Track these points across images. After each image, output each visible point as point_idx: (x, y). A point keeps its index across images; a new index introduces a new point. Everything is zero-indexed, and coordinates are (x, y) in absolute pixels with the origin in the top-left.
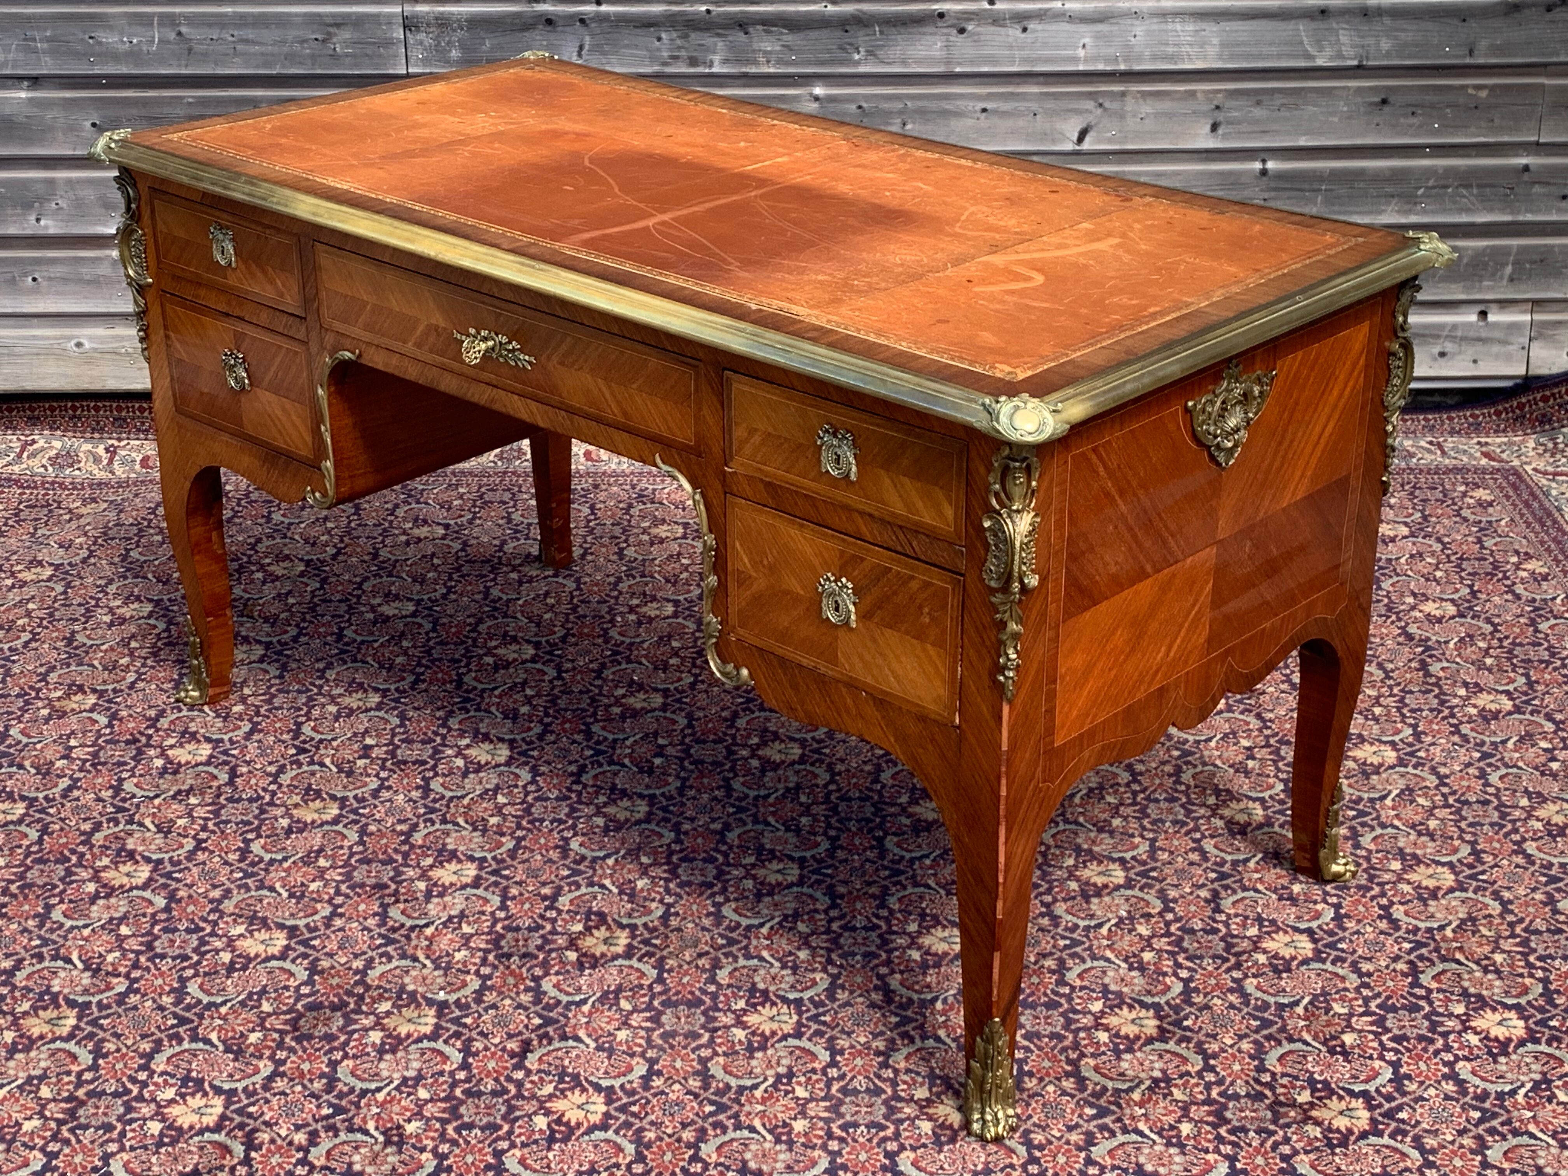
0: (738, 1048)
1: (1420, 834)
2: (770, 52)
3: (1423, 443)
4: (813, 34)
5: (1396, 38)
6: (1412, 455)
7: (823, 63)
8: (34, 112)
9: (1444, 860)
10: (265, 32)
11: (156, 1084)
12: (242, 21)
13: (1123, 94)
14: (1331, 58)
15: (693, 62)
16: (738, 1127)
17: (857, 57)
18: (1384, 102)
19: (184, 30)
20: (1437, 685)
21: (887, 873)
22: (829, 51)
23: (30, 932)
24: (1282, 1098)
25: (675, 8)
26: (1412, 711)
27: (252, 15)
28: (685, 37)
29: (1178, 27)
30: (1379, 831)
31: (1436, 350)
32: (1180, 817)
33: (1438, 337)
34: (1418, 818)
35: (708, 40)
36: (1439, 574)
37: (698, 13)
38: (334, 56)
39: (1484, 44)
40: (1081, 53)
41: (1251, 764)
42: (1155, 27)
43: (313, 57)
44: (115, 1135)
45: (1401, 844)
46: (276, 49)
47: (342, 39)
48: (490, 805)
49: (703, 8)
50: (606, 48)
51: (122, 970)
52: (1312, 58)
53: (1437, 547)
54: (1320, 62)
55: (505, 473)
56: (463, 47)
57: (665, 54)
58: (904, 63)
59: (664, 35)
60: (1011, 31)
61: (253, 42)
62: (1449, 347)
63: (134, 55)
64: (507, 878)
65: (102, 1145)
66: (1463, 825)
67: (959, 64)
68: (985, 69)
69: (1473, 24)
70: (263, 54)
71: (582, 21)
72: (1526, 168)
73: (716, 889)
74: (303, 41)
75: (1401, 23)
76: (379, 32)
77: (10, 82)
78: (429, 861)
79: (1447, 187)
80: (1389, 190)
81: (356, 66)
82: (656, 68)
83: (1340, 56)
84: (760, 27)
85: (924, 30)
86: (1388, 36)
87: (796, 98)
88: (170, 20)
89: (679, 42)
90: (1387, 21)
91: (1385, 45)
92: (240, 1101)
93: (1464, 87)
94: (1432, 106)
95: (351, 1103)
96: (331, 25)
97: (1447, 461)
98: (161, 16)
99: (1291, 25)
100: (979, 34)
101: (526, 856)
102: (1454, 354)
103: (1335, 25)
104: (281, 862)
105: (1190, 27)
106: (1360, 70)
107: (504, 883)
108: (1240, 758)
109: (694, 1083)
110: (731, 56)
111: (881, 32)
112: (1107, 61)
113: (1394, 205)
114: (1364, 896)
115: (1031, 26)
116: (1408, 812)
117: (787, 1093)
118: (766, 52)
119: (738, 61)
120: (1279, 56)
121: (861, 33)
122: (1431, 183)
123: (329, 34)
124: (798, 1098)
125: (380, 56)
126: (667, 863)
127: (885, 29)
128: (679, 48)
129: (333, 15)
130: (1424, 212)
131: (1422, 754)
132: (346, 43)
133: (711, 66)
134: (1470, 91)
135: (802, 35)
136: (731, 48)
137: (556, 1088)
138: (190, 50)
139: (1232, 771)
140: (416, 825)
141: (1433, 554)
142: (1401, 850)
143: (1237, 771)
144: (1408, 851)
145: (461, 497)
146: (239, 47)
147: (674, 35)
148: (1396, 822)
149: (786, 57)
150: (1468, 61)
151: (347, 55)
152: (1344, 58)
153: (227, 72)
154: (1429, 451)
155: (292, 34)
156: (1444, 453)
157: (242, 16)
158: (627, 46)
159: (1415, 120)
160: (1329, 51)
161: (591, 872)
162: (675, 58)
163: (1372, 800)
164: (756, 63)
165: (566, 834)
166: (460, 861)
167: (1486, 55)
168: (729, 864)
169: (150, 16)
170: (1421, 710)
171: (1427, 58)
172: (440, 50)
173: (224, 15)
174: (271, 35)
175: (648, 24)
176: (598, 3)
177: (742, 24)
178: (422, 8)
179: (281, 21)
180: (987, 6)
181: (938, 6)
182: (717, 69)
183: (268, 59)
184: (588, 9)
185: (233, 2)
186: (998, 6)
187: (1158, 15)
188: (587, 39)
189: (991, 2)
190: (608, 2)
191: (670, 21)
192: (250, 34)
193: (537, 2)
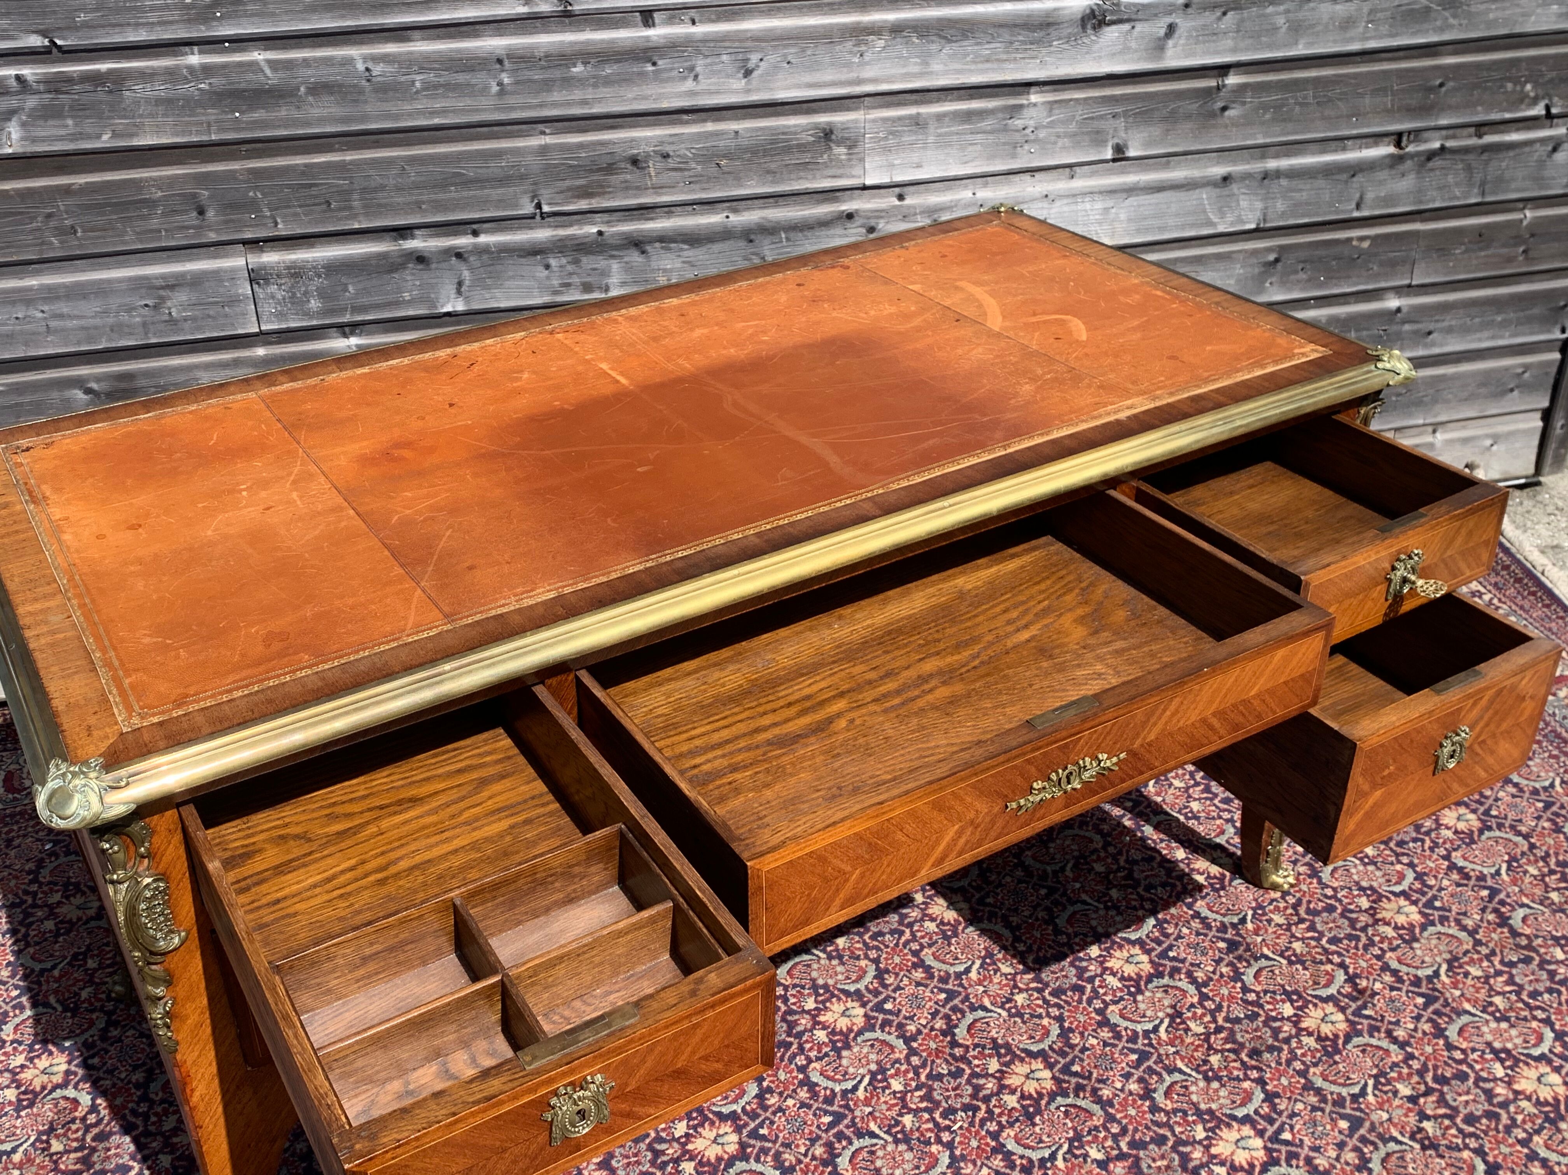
2: (670, 270)
4: (717, 247)
5: (1291, 198)
10: (81, 303)
12: (51, 294)
14: (1232, 224)
15: (587, 288)
18: (1277, 260)
22: (733, 262)
25: (562, 232)
27: (64, 286)
28: (576, 262)
29: (1088, 206)
35: (600, 262)
37: (590, 235)
38: (172, 321)
39: (1370, 196)
42: (1066, 209)
43: (144, 324)
46: (98, 321)
47: (177, 304)
49: (594, 230)
50: (489, 282)
52: (1211, 224)
54: (1221, 229)
56: (323, 296)
57: (556, 282)
59: (553, 262)
61: (71, 317)
69: (1359, 178)
70: (83, 328)
71: (459, 255)
72: (1399, 310)
74: (130, 309)
75: (1295, 183)
76: (221, 291)
81: (199, 329)
82: (546, 299)
83: (1240, 220)
84: (657, 245)
85: (832, 232)
86: (1284, 198)
89: (570, 268)
90: (1284, 182)
91: (1280, 206)
93: (1349, 240)
94: (1320, 261)
96: (162, 288)
99: (1195, 194)
100: (889, 230)
103: (1236, 191)
105: (1099, 205)
106: (1257, 232)
110: (628, 278)
111: (788, 239)
115: (943, 218)
118: (665, 270)
119: (635, 281)
120: (1183, 226)
121: (767, 242)
123: (161, 297)
125: (226, 316)
127: (791, 234)
128: (571, 274)
129: (163, 277)
132: (184, 307)
133: (607, 290)
134: (1355, 243)
135: (704, 249)
136: (628, 268)
146: (53, 324)
147: (564, 261)
149: (688, 274)
150: (1356, 214)
151: (185, 320)
152: (1243, 222)
153: (42, 352)
155: (114, 302)
157: (50, 288)
158: (512, 278)
159: (1302, 276)
160: (1230, 218)
162: (568, 285)
167: (1372, 208)
171: (1316, 214)
172: (296, 302)
173: (29, 289)
174: (90, 307)
175: (535, 251)
176: (475, 233)
177: (638, 243)
178: (271, 258)
179: (101, 290)
180: (897, 203)
181: (846, 207)
182: (614, 293)
183: (90, 333)
184: (463, 241)
185: (37, 273)
186: (908, 201)
187: (1068, 196)
188: (466, 274)
189: (901, 197)
190: (487, 232)
191: (560, 247)
192: (64, 307)
193: (404, 238)
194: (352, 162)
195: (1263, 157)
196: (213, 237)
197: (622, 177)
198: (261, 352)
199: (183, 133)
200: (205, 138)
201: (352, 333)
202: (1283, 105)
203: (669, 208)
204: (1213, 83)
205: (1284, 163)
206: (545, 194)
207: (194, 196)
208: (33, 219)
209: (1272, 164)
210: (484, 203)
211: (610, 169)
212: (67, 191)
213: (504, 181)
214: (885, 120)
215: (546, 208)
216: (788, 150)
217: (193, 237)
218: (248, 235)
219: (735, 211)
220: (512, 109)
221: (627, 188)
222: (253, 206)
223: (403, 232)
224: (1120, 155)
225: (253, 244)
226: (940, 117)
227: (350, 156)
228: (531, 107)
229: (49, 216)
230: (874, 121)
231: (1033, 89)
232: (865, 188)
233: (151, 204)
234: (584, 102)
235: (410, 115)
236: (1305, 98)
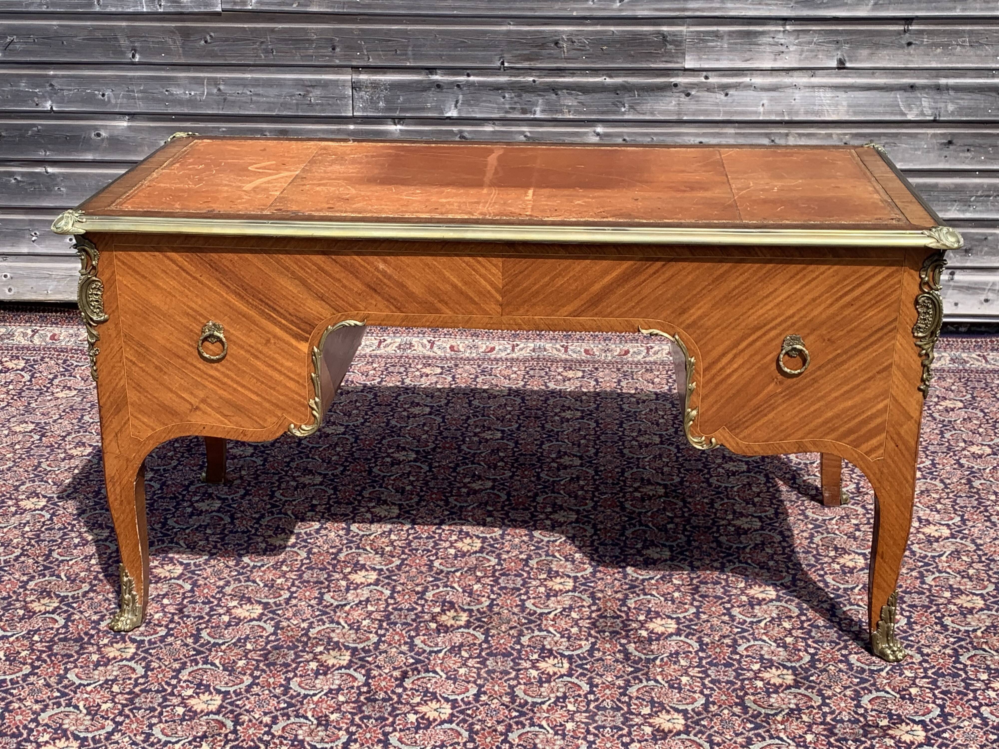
0: (533, 680)
1: (963, 577)
2: (570, 106)
3: (974, 355)
4: (597, 96)
5: (957, 104)
6: (967, 362)
7: (603, 113)
8: (132, 134)
9: (977, 592)
10: (269, 89)
11: (182, 687)
12: (256, 83)
13: (787, 135)
14: (917, 115)
15: (524, 111)
16: (532, 725)
17: (623, 110)
18: (950, 143)
19: (222, 87)
20: (977, 493)
21: (627, 586)
22: (606, 106)
23: (110, 601)
24: (870, 723)
25: (514, 79)
26: (961, 507)
27: (263, 79)
28: (520, 96)
29: (822, 94)
30: (937, 574)
31: (983, 298)
32: (812, 562)
33: (984, 289)
34: (962, 568)
35: (533, 98)
36: (981, 430)
37: (528, 82)
38: (310, 105)
40: (761, 109)
41: (857, 533)
42: (807, 94)
43: (297, 104)
44: (156, 713)
45: (951, 583)
46: (275, 100)
47: (315, 96)
48: (387, 540)
49: (531, 79)
50: (472, 102)
51: (164, 623)
52: (904, 114)
53: (981, 415)
54: (910, 117)
55: (401, 357)
56: (387, 101)
57: (507, 106)
58: (652, 113)
59: (507, 95)
60: (718, 95)
61: (263, 96)
62: (991, 296)
63: (191, 102)
64: (395, 581)
65: (148, 719)
66: (990, 573)
67: (686, 115)
68: (702, 118)
70: (268, 103)
71: (458, 86)
73: (522, 592)
74: (292, 96)
75: (959, 95)
76: (337, 91)
77: (118, 116)
78: (349, 570)
79: (990, 196)
80: (953, 197)
81: (323, 111)
82: (502, 115)
83: (922, 114)
84: (565, 91)
85: (665, 94)
86: (953, 102)
87: (585, 133)
88: (215, 82)
89: (516, 99)
90: (952, 93)
91: (951, 107)
92: (231, 698)
94: (980, 146)
95: (298, 701)
96: (309, 86)
97: (989, 366)
98: (209, 78)
99: (892, 94)
100: (699, 97)
101: (408, 568)
102: (994, 301)
103: (919, 95)
104: (260, 567)
105: (829, 94)
106: (935, 123)
107: (393, 583)
108: (851, 530)
109: (506, 699)
110: (547, 108)
111: (639, 95)
112: (777, 114)
113: (956, 206)
114: (926, 612)
115: (731, 92)
116: (956, 565)
117: (562, 707)
118: (568, 106)
119: (551, 111)
120: (885, 113)
121: (627, 95)
122: (979, 193)
123: (307, 91)
124: (569, 711)
125: (338, 105)
126: (493, 576)
127: (641, 93)
128: (516, 103)
129: (310, 80)
130: (975, 211)
131: (966, 532)
132: (316, 97)
133: (535, 114)
135: (590, 96)
136: (548, 103)
137: (421, 699)
138: (225, 99)
139: (845, 537)
140: (342, 549)
141: (978, 418)
142: (951, 586)
143: (849, 537)
144: (955, 586)
145: (374, 369)
146: (254, 98)
147: (513, 95)
148: (948, 570)
149: (580, 109)
151: (317, 104)
152: (924, 115)
153: (247, 113)
154: (978, 360)
155: (285, 91)
156: (987, 361)
157: (256, 80)
158: (485, 101)
159: (969, 154)
160: (915, 111)
161: (446, 580)
162: (514, 109)
163: (933, 557)
164: (562, 112)
165: (432, 558)
166: (367, 570)
168: (530, 578)
169: (203, 79)
170: (967, 507)
171: (977, 116)
172: (373, 102)
173: (246, 79)
174: (273, 92)
175: (498, 88)
176: (468, 75)
177: (554, 89)
178: (363, 77)
179: (279, 83)
180: (704, 80)
181: (674, 80)
182: (538, 116)
183: (271, 106)
184: (462, 78)
185: (251, 72)
186: (711, 80)
187: (809, 87)
188: (461, 97)
189: (706, 78)
190: (475, 75)
191: (511, 87)
192: (260, 90)
193: (432, 74)
194: (410, 30)
195: (938, 77)
196: (337, 62)
197: (548, 51)
198: (352, 127)
199: (331, 7)
200: (341, 10)
201: (399, 123)
202: (949, 45)
203: (573, 72)
204: (902, 28)
205: (952, 81)
206: (507, 56)
207: (332, 40)
208: (254, 43)
209: (943, 81)
210: (474, 59)
211: (543, 46)
212: (272, 30)
213: (487, 47)
214: (697, 32)
215: (506, 65)
216: (641, 45)
217: (328, 61)
218: (354, 63)
219: (610, 77)
220: (494, 9)
221: (551, 57)
222: (360, 49)
223: (431, 70)
224: (841, 66)
225: (356, 69)
226: (730, 33)
227: (410, 27)
228: (504, 9)
229: (262, 43)
230: (692, 32)
231: (788, 22)
232: (685, 70)
233: (310, 41)
234: (532, 9)
235: (442, 8)
236: (964, 42)
